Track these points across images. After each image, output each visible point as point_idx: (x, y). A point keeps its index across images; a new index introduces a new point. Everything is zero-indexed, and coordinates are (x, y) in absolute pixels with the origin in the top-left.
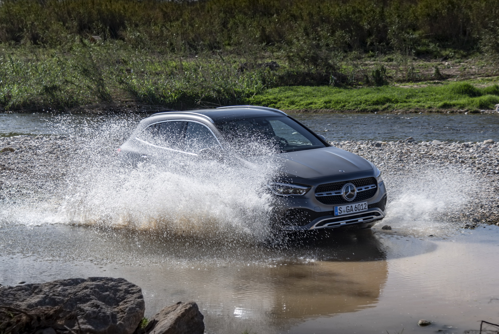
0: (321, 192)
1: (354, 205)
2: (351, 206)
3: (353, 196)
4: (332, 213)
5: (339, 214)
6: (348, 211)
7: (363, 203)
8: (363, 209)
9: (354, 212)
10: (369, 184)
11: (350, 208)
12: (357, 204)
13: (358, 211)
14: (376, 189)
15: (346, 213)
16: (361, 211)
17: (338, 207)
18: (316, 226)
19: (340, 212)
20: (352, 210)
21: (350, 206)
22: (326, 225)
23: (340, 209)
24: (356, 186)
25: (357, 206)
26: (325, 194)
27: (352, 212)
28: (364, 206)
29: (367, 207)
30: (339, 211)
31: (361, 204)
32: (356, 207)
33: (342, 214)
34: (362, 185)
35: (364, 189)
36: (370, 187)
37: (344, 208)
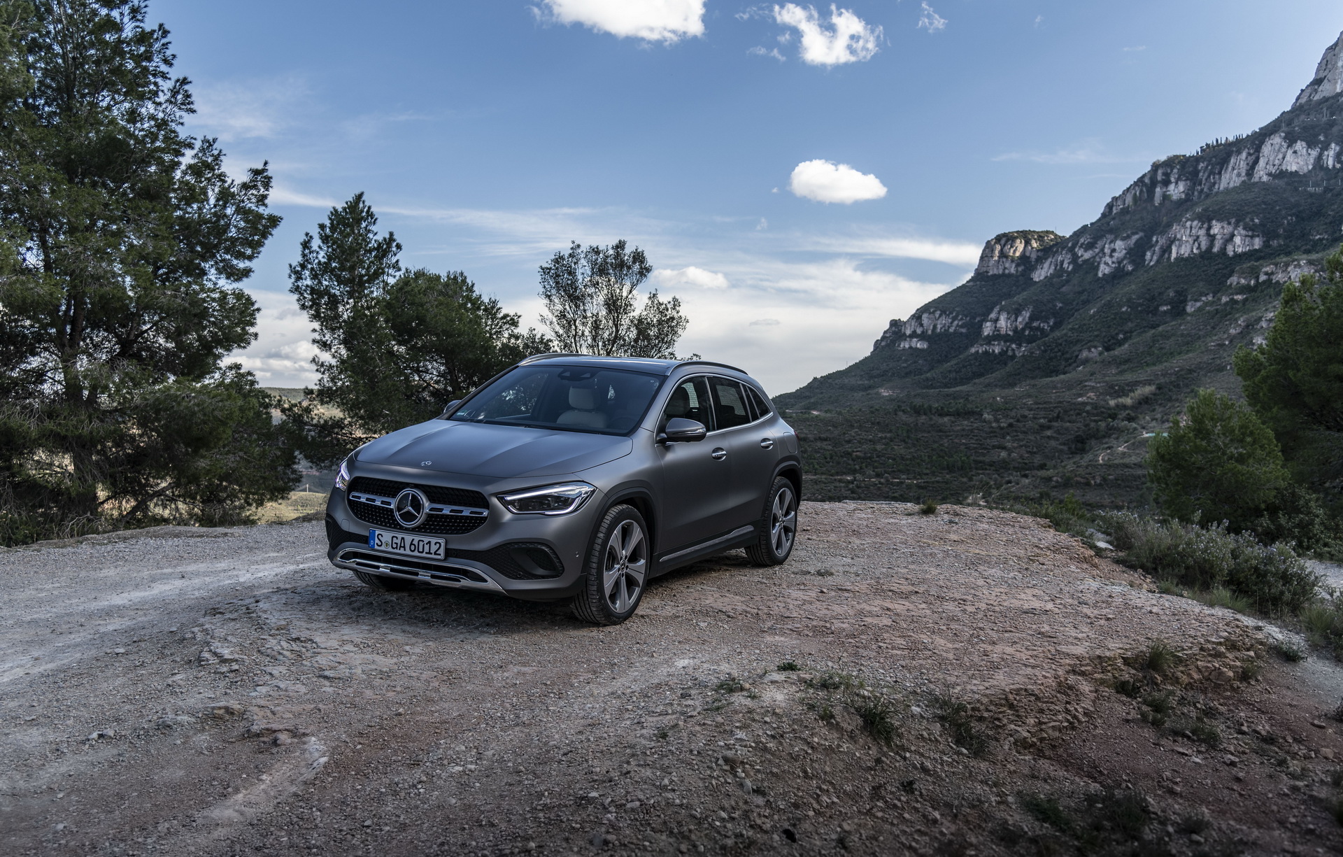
1: (409, 538)
2: (403, 538)
3: (415, 518)
4: (365, 541)
5: (377, 547)
6: (395, 546)
7: (433, 540)
8: (430, 553)
9: (409, 552)
10: (468, 505)
11: (399, 541)
12: (417, 539)
14: (485, 519)
15: (390, 549)
16: (424, 555)
17: (377, 531)
18: (341, 558)
19: (379, 543)
20: (404, 547)
22: (354, 562)
23: (380, 536)
24: (432, 500)
25: (416, 543)
26: (363, 498)
27: (402, 551)
28: (434, 548)
29: (442, 551)
30: (377, 541)
31: (426, 540)
32: (413, 544)
33: (383, 548)
34: (447, 504)
35: (447, 510)
36: (466, 512)
37: (387, 536)
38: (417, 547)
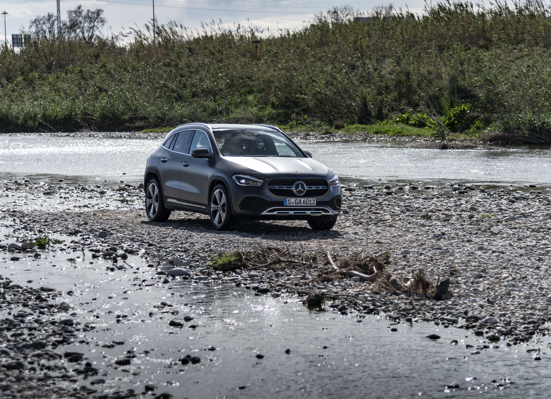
0: (274, 185)
1: (302, 200)
3: (302, 192)
4: (281, 203)
5: (288, 205)
6: (296, 203)
7: (312, 199)
8: (311, 204)
9: (302, 205)
10: (320, 185)
11: (298, 201)
12: (306, 199)
13: (306, 205)
14: (327, 190)
15: (294, 205)
16: (309, 205)
17: (288, 199)
18: (267, 212)
20: (301, 203)
21: (299, 199)
22: (275, 213)
23: (290, 201)
24: (307, 185)
26: (277, 187)
27: (300, 205)
28: (312, 202)
29: (315, 203)
30: (288, 202)
31: (309, 199)
32: (304, 201)
33: (291, 205)
34: (313, 185)
35: (314, 188)
36: (321, 188)
37: (293, 200)
38: (306, 203)
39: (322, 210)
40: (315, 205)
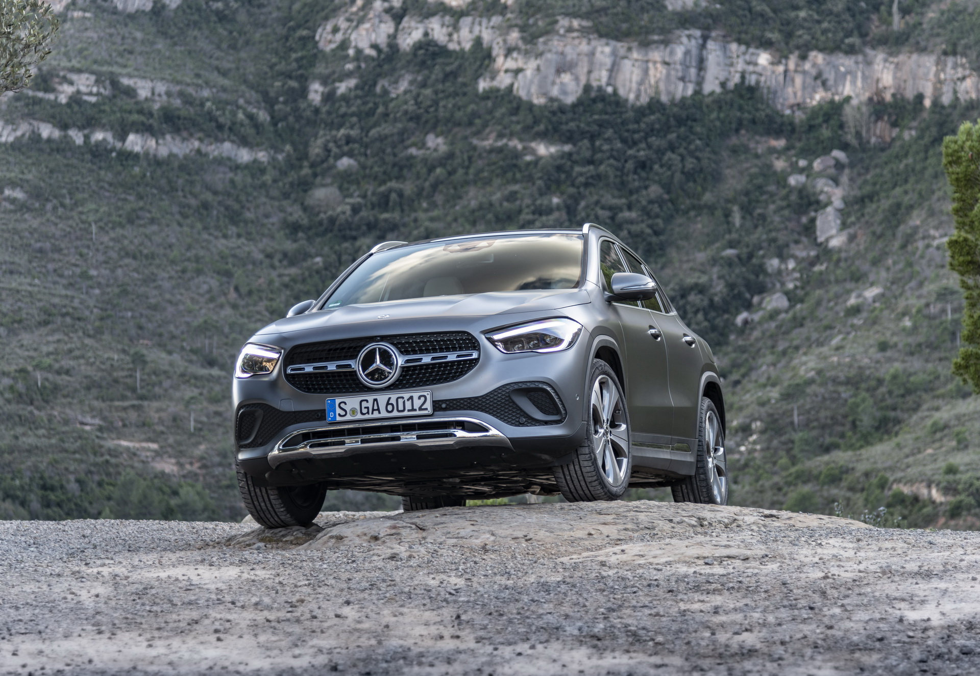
1: (382, 398)
2: (375, 400)
3: (386, 375)
5: (338, 419)
6: (365, 411)
7: (416, 395)
8: (413, 410)
9: (384, 414)
11: (370, 405)
12: (394, 397)
13: (395, 414)
15: (359, 416)
16: (406, 413)
17: (338, 401)
18: (285, 445)
19: (343, 413)
20: (378, 410)
21: (370, 398)
22: (305, 447)
23: (342, 405)
25: (393, 401)
27: (376, 415)
28: (417, 403)
29: (428, 406)
30: (338, 411)
31: (406, 396)
32: (388, 404)
33: (348, 417)
34: (422, 351)
35: (426, 359)
36: (451, 357)
37: (352, 402)
38: (395, 407)
39: (462, 425)
40: (430, 411)
